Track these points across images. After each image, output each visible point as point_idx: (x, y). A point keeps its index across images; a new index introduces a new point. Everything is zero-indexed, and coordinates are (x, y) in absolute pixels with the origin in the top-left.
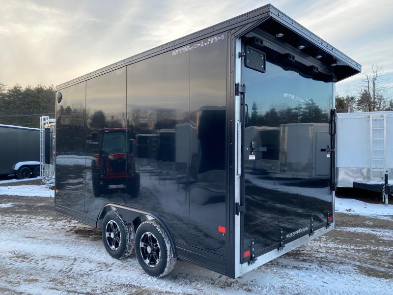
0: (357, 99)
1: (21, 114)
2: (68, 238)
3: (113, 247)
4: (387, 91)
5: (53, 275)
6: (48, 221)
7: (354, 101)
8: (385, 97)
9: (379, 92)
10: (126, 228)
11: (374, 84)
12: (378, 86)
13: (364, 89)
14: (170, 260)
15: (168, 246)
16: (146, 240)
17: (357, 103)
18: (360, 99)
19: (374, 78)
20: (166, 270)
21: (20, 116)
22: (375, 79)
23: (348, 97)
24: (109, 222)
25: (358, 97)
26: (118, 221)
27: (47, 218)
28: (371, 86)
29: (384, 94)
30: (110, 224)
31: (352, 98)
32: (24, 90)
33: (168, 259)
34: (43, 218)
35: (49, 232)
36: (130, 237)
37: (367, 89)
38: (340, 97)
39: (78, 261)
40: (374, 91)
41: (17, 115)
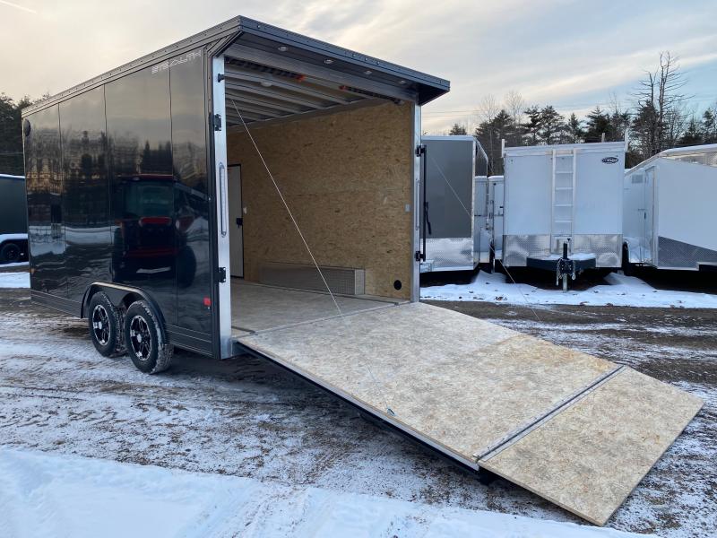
0: (632, 118)
1: (14, 151)
2: (51, 337)
3: (103, 341)
4: (686, 103)
5: (11, 374)
6: (29, 318)
7: (627, 123)
8: (682, 114)
9: (672, 104)
10: (115, 314)
11: (662, 90)
12: (669, 93)
13: (645, 99)
14: (163, 349)
15: (158, 331)
16: (137, 326)
17: (633, 125)
18: (638, 117)
19: (662, 80)
20: (158, 361)
21: (12, 154)
22: (664, 80)
23: (617, 114)
24: (97, 308)
25: (634, 115)
26: (105, 304)
27: (29, 315)
28: (657, 93)
29: (681, 108)
30: (97, 311)
31: (625, 116)
32: (17, 104)
33: (160, 348)
34: (22, 315)
35: (24, 331)
36: (121, 327)
37: (650, 99)
38: (603, 114)
39: (53, 360)
40: (661, 104)
41: (7, 153)
